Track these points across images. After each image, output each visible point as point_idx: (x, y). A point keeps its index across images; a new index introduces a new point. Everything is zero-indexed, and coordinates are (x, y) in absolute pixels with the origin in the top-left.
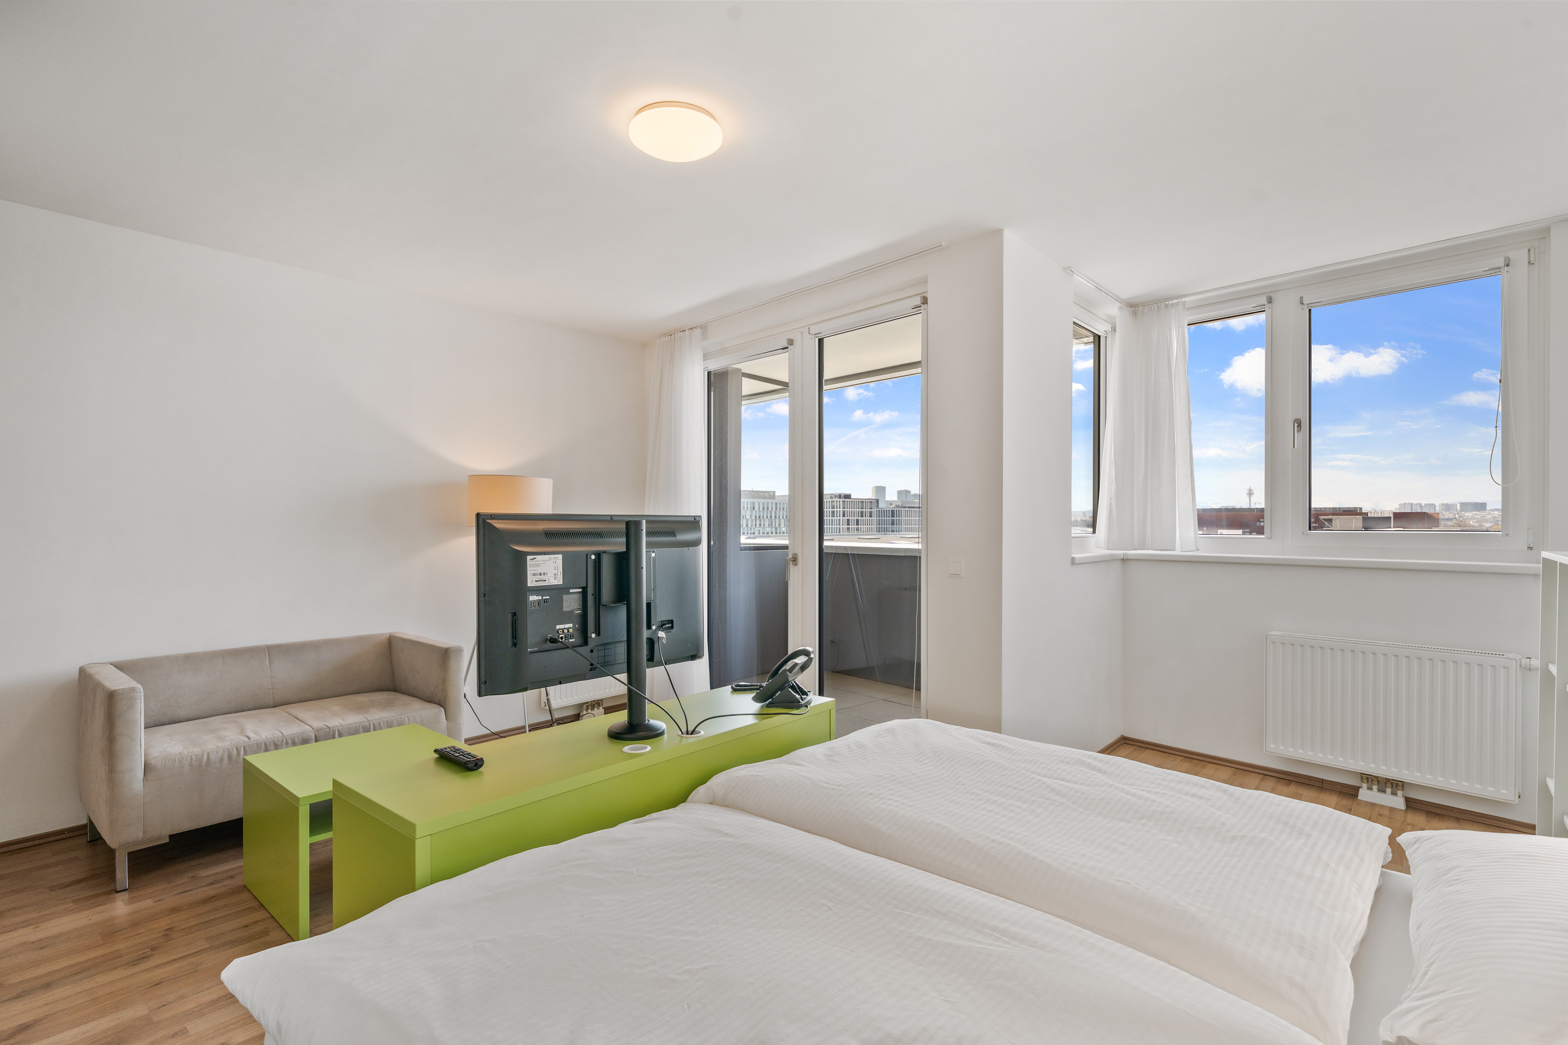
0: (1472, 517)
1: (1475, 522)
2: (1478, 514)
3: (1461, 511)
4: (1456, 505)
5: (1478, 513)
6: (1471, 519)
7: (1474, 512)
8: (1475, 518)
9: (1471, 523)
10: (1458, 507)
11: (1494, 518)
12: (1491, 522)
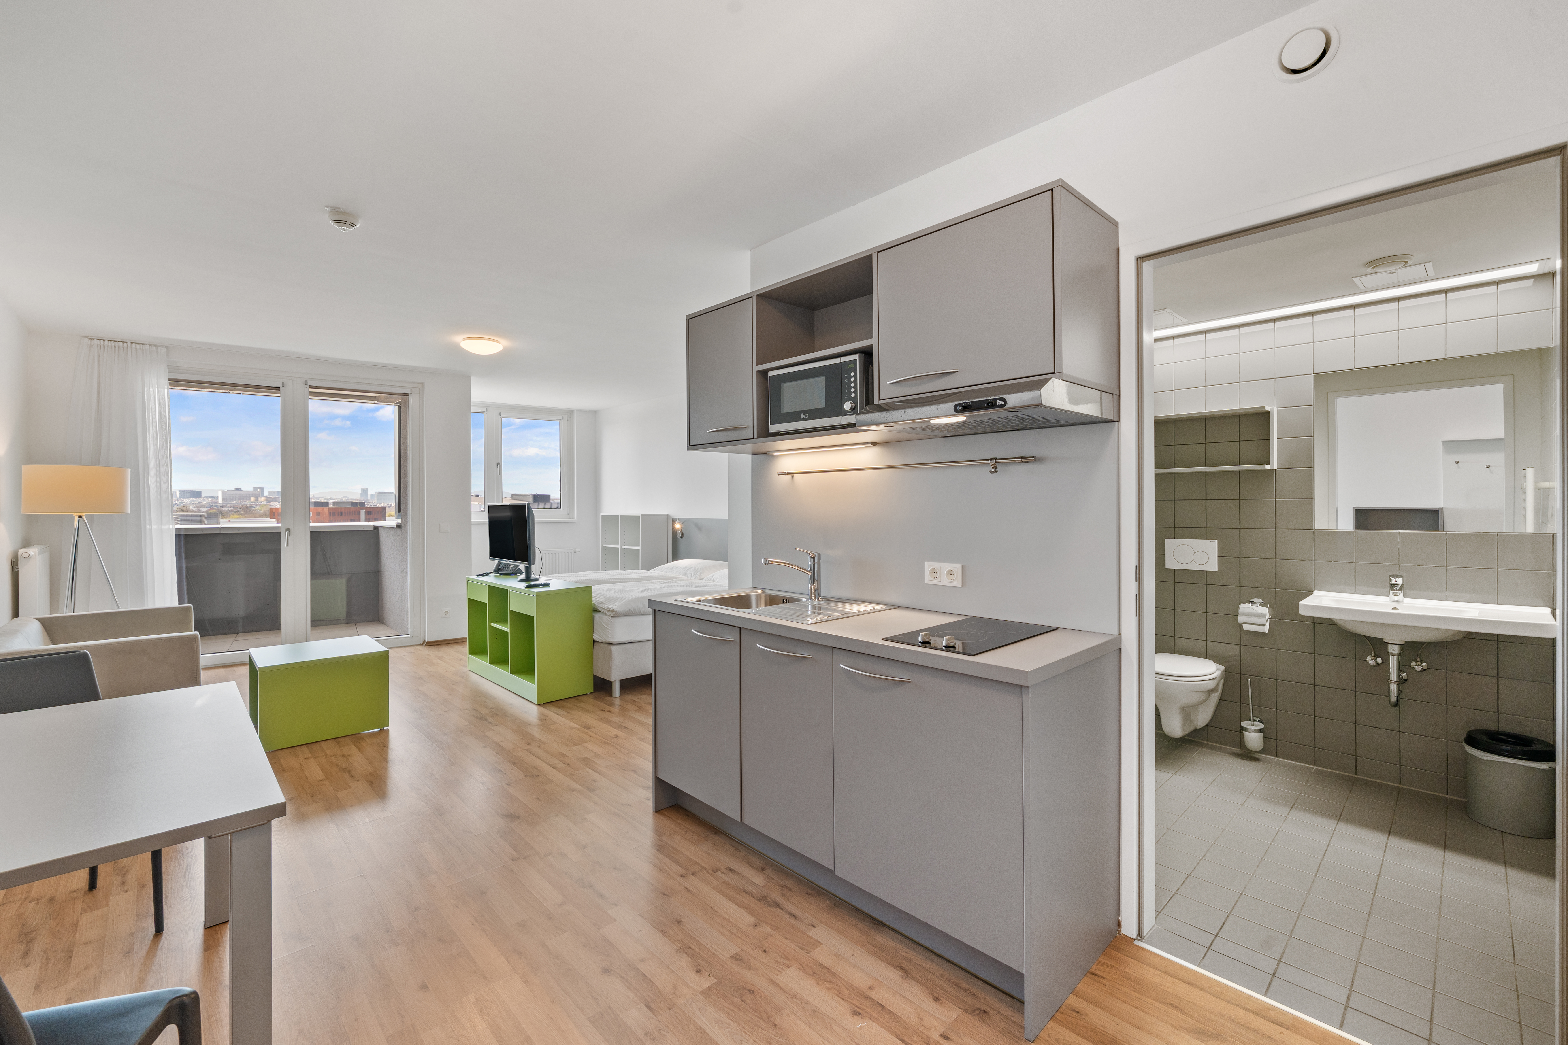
0: (190, 503)
1: (194, 507)
2: (196, 501)
3: (180, 497)
4: (176, 492)
5: (195, 499)
6: (190, 504)
7: (192, 499)
8: (193, 504)
9: (191, 508)
10: (178, 494)
11: (209, 503)
12: (207, 507)
